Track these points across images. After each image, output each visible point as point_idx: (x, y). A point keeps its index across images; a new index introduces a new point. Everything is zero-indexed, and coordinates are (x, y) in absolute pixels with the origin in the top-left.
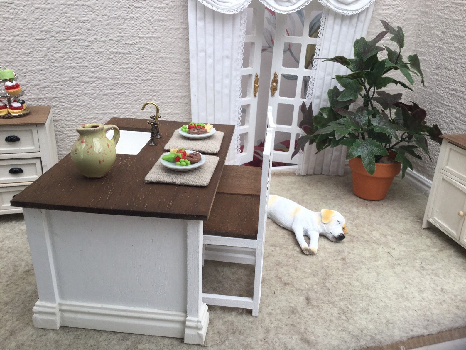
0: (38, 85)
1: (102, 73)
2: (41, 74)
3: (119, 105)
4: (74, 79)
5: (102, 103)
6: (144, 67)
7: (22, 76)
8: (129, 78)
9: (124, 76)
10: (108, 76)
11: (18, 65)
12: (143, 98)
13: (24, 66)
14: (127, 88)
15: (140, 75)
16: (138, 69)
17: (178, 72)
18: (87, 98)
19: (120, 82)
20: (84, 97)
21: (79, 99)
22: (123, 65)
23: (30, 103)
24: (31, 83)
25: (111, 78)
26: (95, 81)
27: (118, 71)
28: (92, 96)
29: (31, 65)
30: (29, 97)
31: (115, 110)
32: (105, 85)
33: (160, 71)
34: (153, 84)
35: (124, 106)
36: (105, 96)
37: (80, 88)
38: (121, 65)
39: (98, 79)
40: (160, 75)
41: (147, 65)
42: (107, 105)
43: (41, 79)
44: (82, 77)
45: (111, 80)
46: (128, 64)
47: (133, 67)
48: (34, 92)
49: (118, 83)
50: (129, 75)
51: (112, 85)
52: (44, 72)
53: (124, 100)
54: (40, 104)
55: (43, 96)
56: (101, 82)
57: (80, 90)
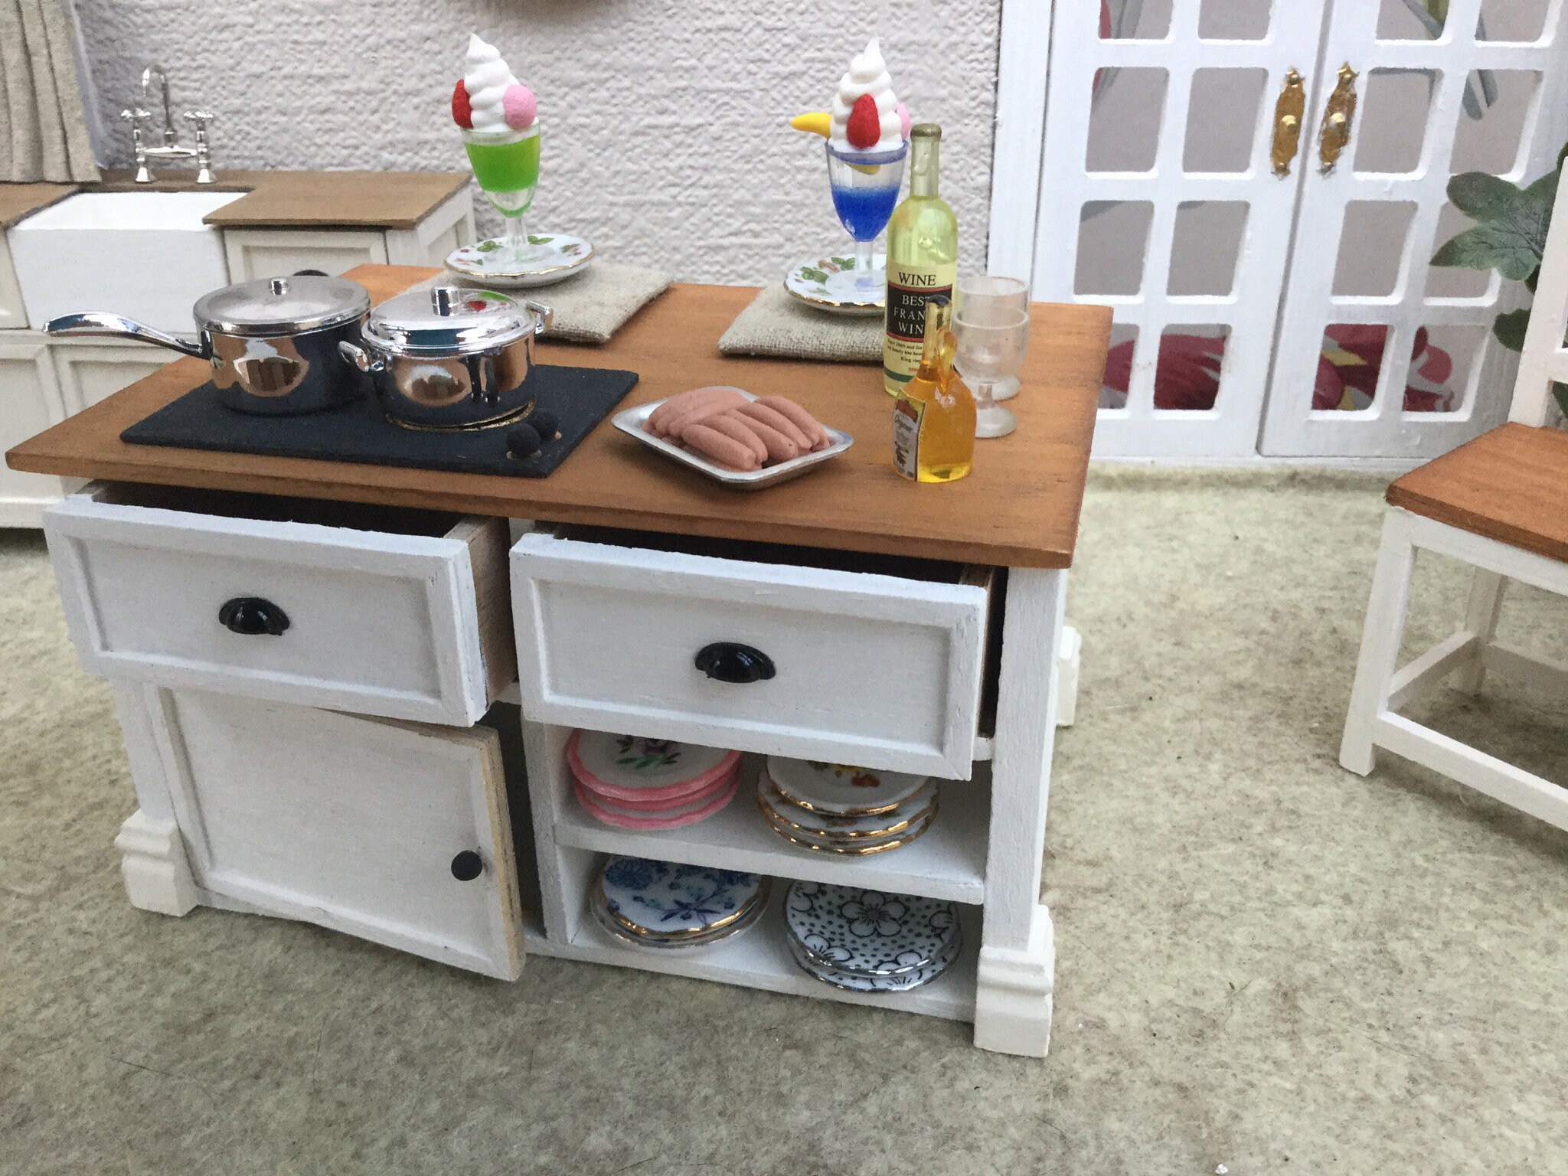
0: (416, 93)
1: (633, 49)
2: (427, 52)
3: (689, 172)
4: (535, 73)
5: (630, 166)
6: (780, 24)
7: (366, 61)
8: (725, 67)
9: (709, 60)
10: (651, 62)
11: (353, 20)
12: (774, 149)
13: (373, 22)
14: (719, 107)
15: (767, 56)
16: (758, 31)
17: (911, 43)
18: (579, 144)
19: (694, 83)
20: (569, 140)
21: (552, 148)
22: (704, 16)
23: (392, 158)
24: (394, 87)
25: (660, 70)
26: (607, 80)
27: (688, 41)
28: (595, 138)
29: (393, 20)
30: (389, 137)
31: (675, 191)
32: (640, 97)
33: (840, 40)
34: (813, 92)
35: (707, 179)
36: (639, 139)
37: (554, 105)
38: (697, 18)
39: (617, 71)
40: (842, 54)
41: (792, 15)
42: (646, 173)
43: (427, 71)
44: (562, 65)
45: (660, 76)
46: (722, 13)
47: (739, 24)
48: (405, 119)
49: (684, 89)
50: (725, 55)
51: (666, 97)
52: (436, 47)
53: (705, 155)
54: (424, 163)
55: (431, 136)
56: (626, 83)
57: (555, 115)
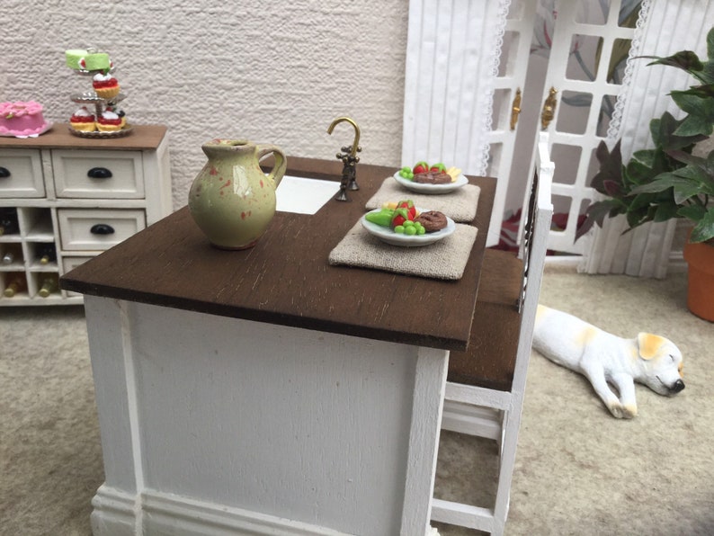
0: (148, 89)
1: (256, 74)
2: (155, 70)
3: (281, 131)
4: (208, 83)
5: (252, 127)
6: (326, 66)
7: (123, 73)
8: (300, 84)
9: (292, 80)
10: (265, 80)
11: (118, 53)
12: (321, 122)
13: (127, 54)
14: (296, 102)
15: (319, 80)
16: (316, 68)
17: (384, 77)
18: (228, 116)
19: (285, 91)
20: (224, 114)
21: (215, 118)
22: (291, 60)
23: (133, 120)
24: (137, 86)
25: (269, 84)
26: (243, 87)
27: (283, 71)
28: (237, 114)
29: (138, 54)
30: (132, 110)
31: (273, 139)
32: (259, 96)
33: (353, 75)
34: (339, 97)
35: (289, 134)
36: (258, 115)
37: (217, 98)
38: (288, 61)
39: (249, 83)
40: (353, 81)
41: (332, 62)
42: (260, 130)
43: (153, 78)
44: (221, 79)
45: (269, 86)
46: (299, 59)
47: (307, 65)
48: (141, 101)
49: (280, 93)
50: (300, 78)
51: (272, 96)
52: (159, 68)
53: (288, 123)
54: (149, 122)
55: (154, 110)
56: (253, 89)
57: (217, 102)
